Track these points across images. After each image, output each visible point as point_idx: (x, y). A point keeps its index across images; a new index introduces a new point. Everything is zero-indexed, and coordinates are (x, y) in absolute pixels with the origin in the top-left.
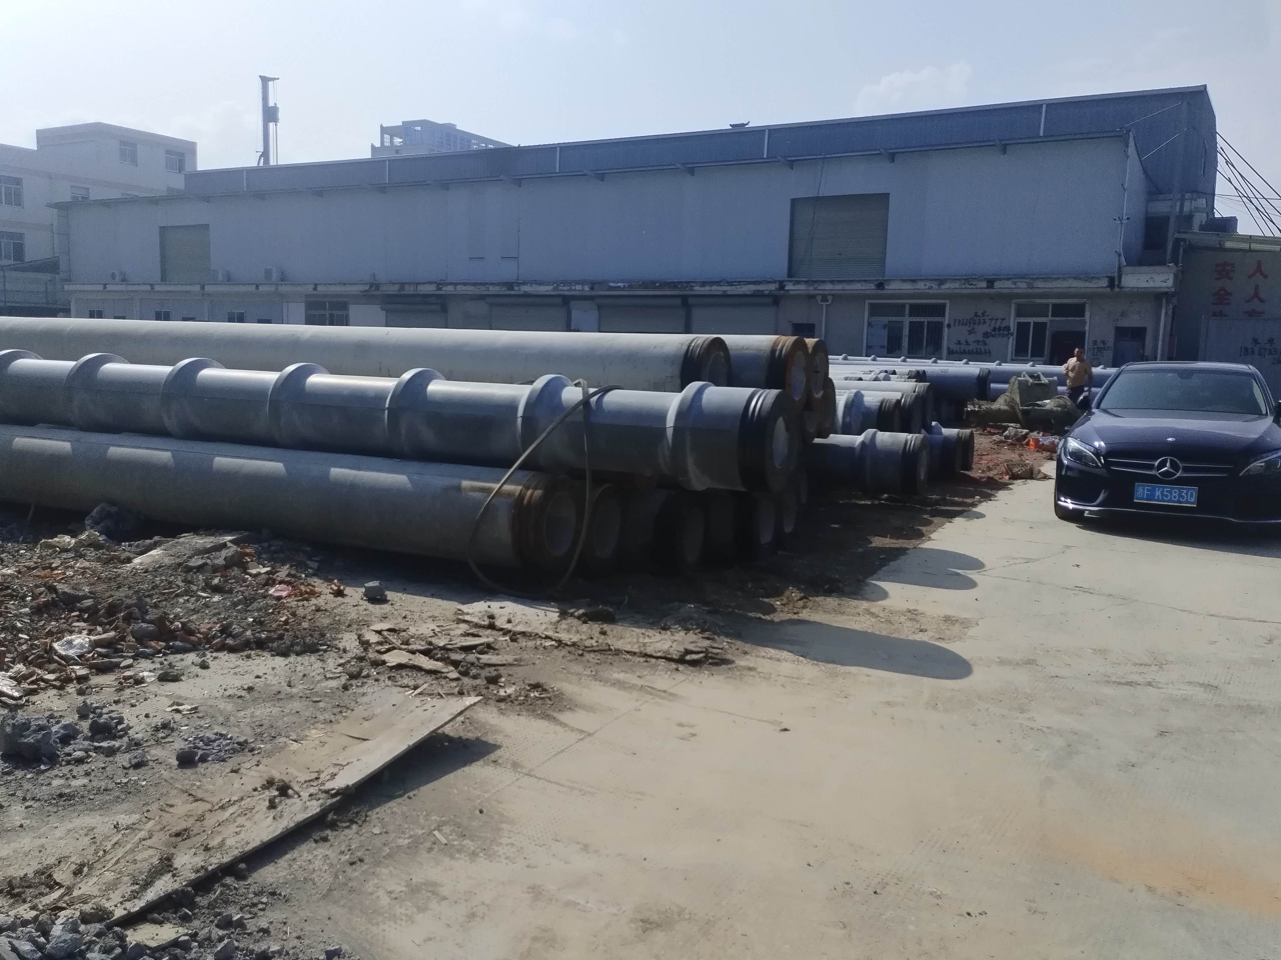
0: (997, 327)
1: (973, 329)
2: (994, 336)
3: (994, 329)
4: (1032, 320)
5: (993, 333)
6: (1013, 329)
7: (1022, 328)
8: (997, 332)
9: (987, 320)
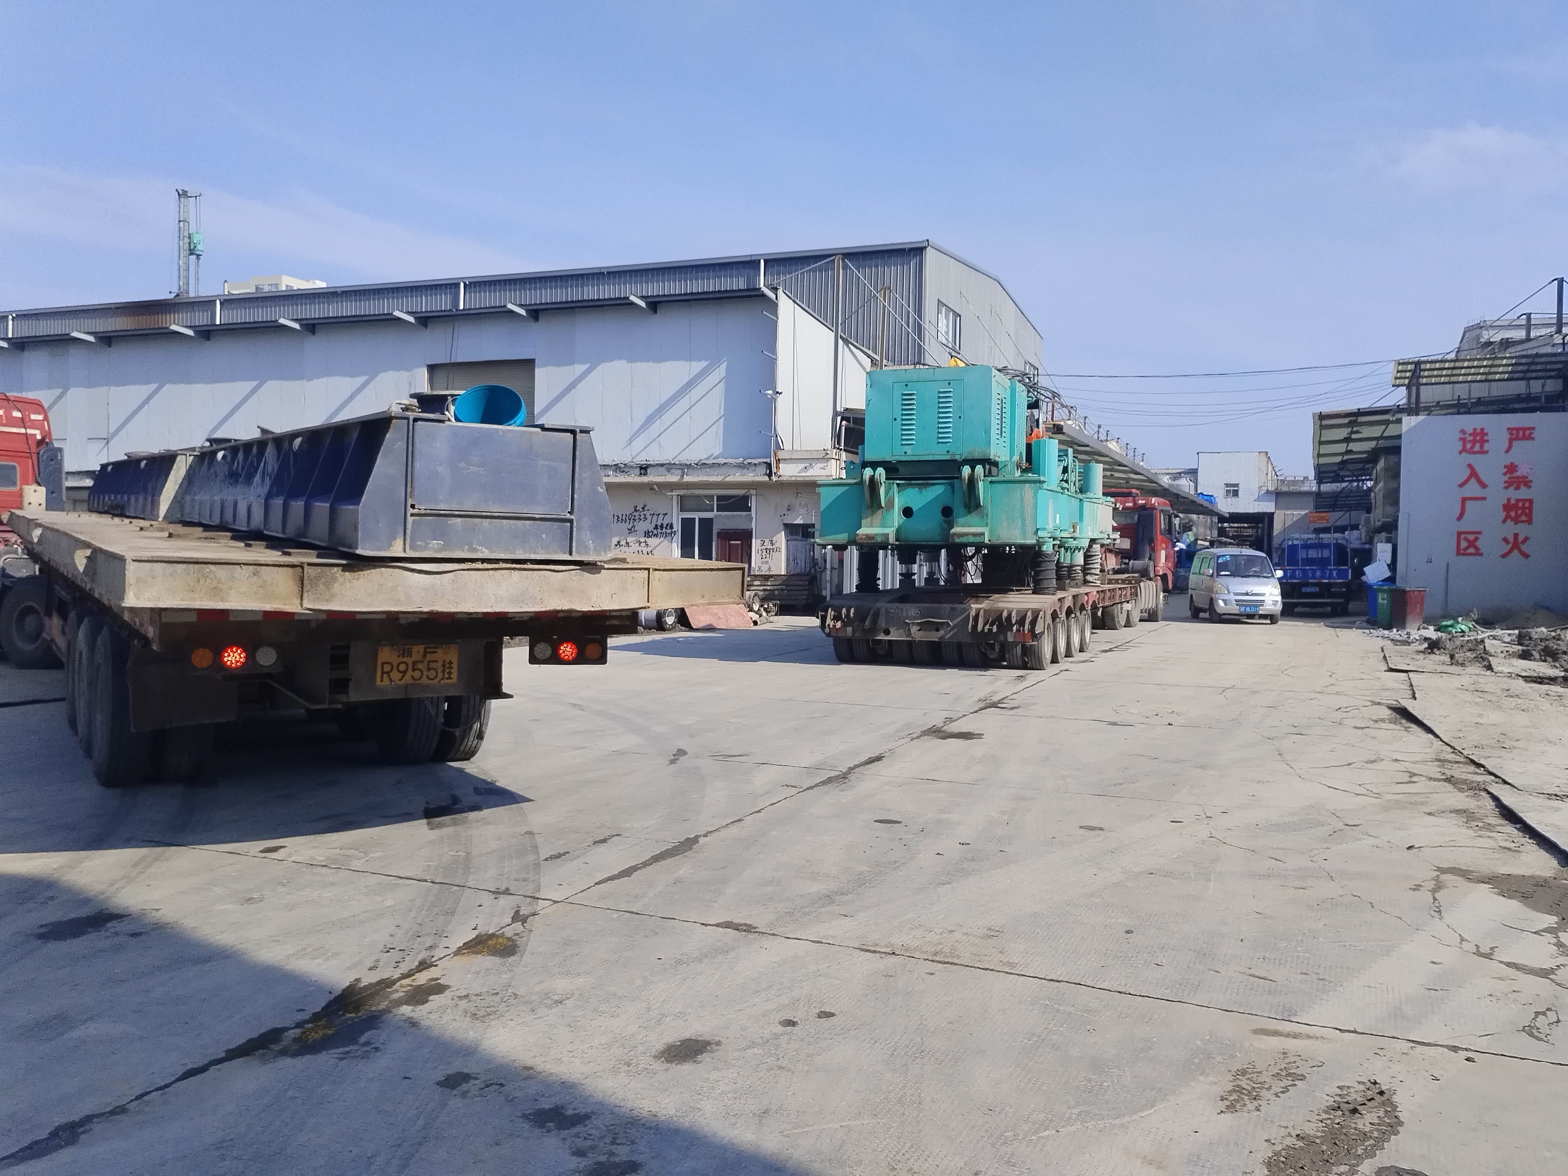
0: (659, 524)
1: (633, 526)
2: (656, 535)
3: (656, 527)
4: (697, 516)
5: (655, 532)
6: (677, 527)
7: (687, 524)
8: (659, 531)
9: (648, 516)
